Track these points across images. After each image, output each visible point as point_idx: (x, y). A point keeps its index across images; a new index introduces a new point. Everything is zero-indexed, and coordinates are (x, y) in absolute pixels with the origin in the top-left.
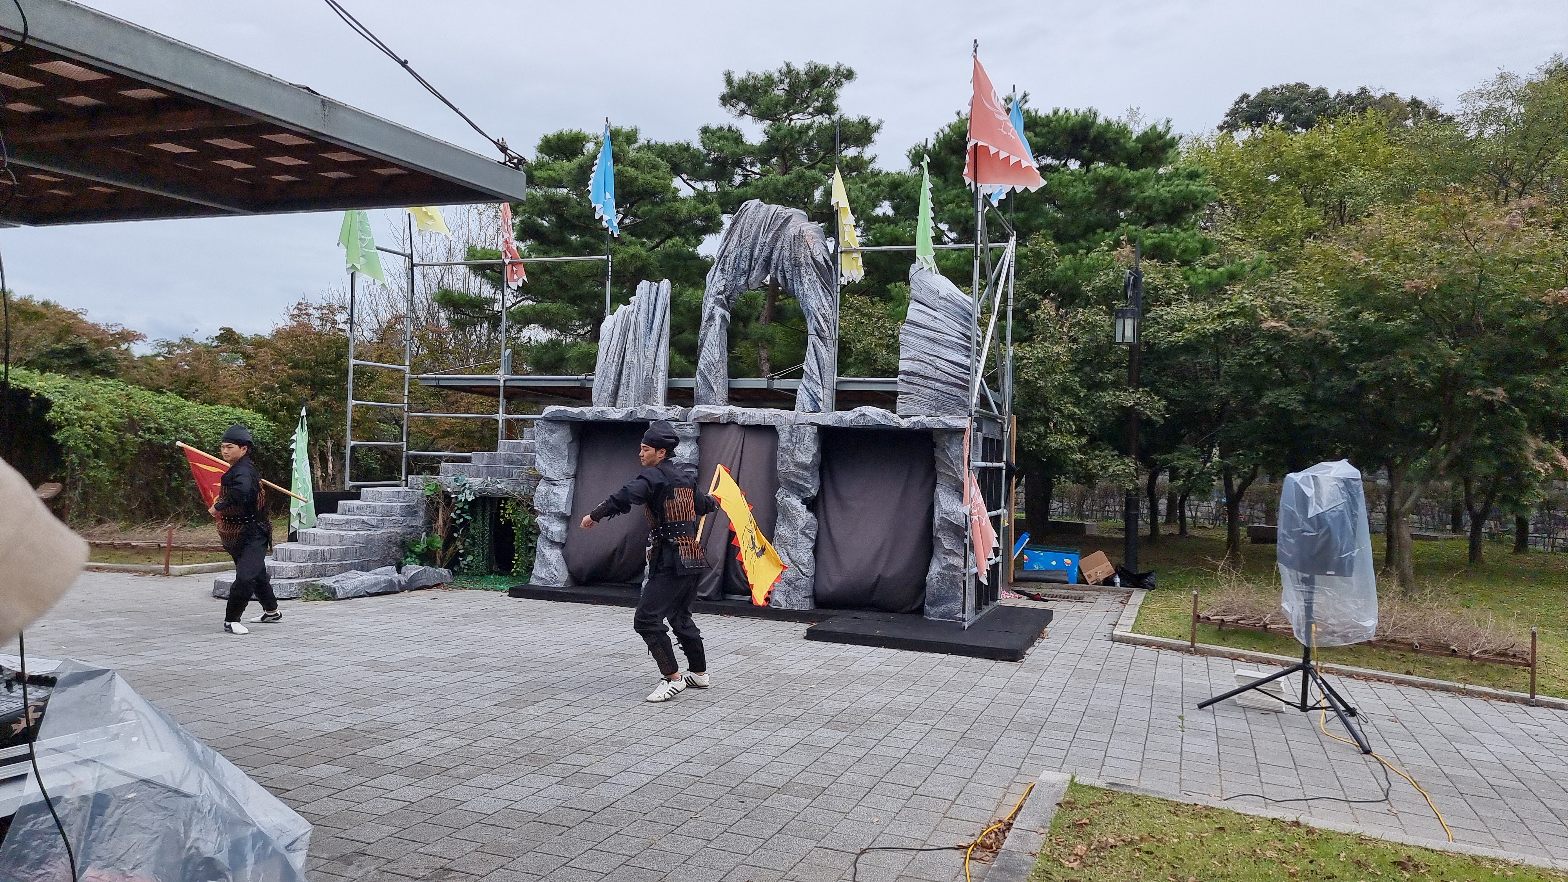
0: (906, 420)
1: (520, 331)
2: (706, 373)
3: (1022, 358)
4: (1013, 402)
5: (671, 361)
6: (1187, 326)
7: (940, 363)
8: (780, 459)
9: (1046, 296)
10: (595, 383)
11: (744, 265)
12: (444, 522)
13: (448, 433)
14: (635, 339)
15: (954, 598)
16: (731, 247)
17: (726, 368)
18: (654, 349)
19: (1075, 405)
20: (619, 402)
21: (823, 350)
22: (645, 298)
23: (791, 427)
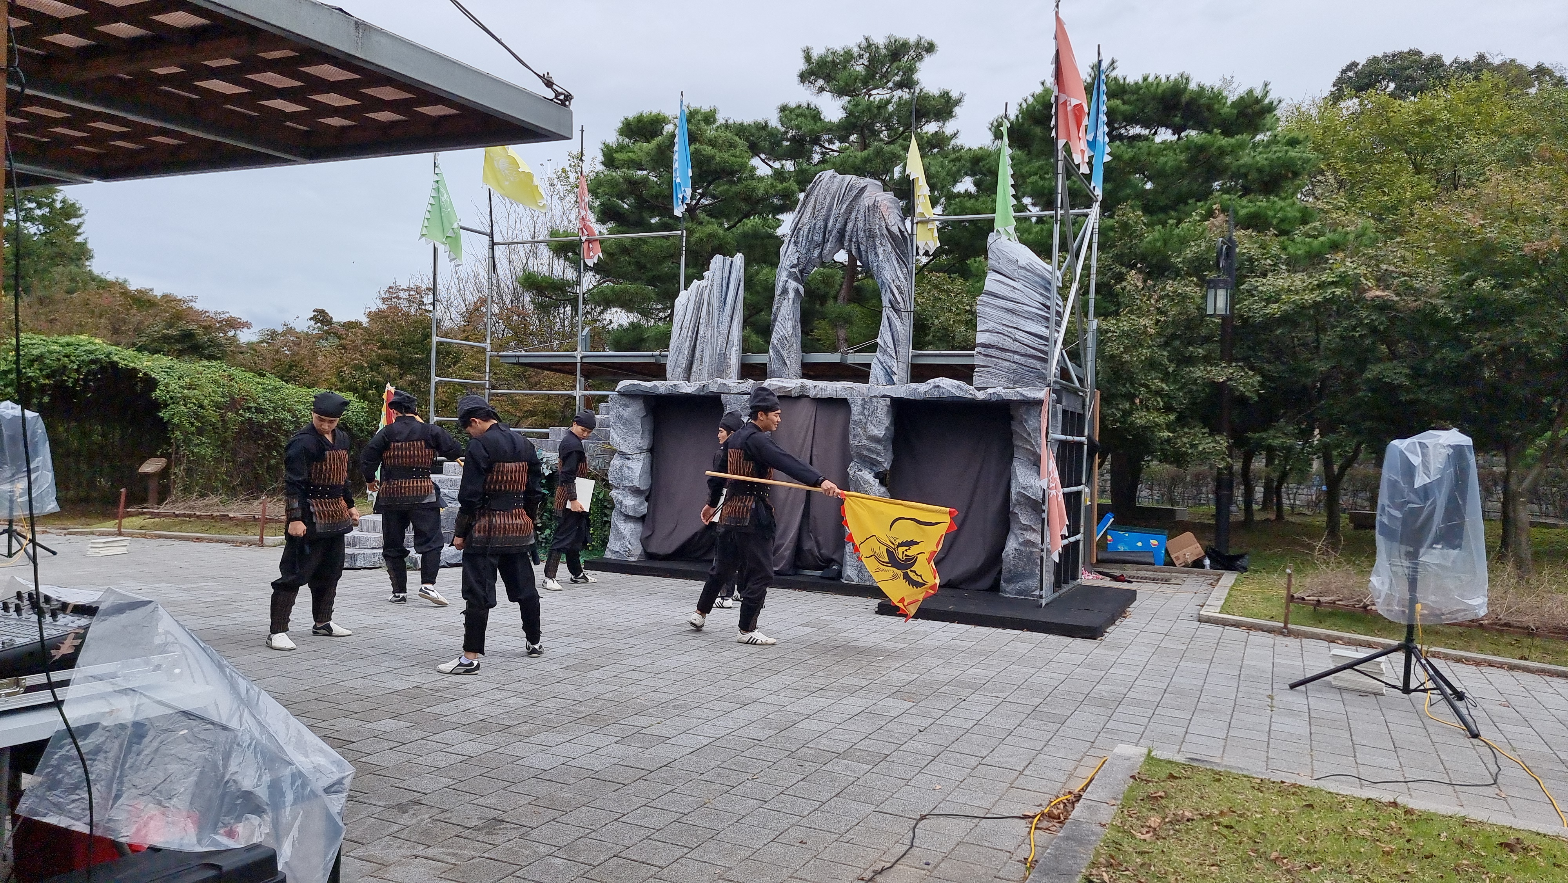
0: (982, 392)
2: (780, 348)
3: (1106, 332)
4: (1096, 376)
5: (745, 335)
6: (1284, 297)
7: (1019, 335)
8: (852, 432)
9: (1133, 267)
10: (669, 358)
11: (818, 238)
14: (709, 314)
15: (1031, 575)
16: (805, 219)
17: (799, 343)
18: (728, 323)
19: (1162, 380)
20: (693, 377)
21: (897, 323)
22: (718, 273)
23: (863, 399)
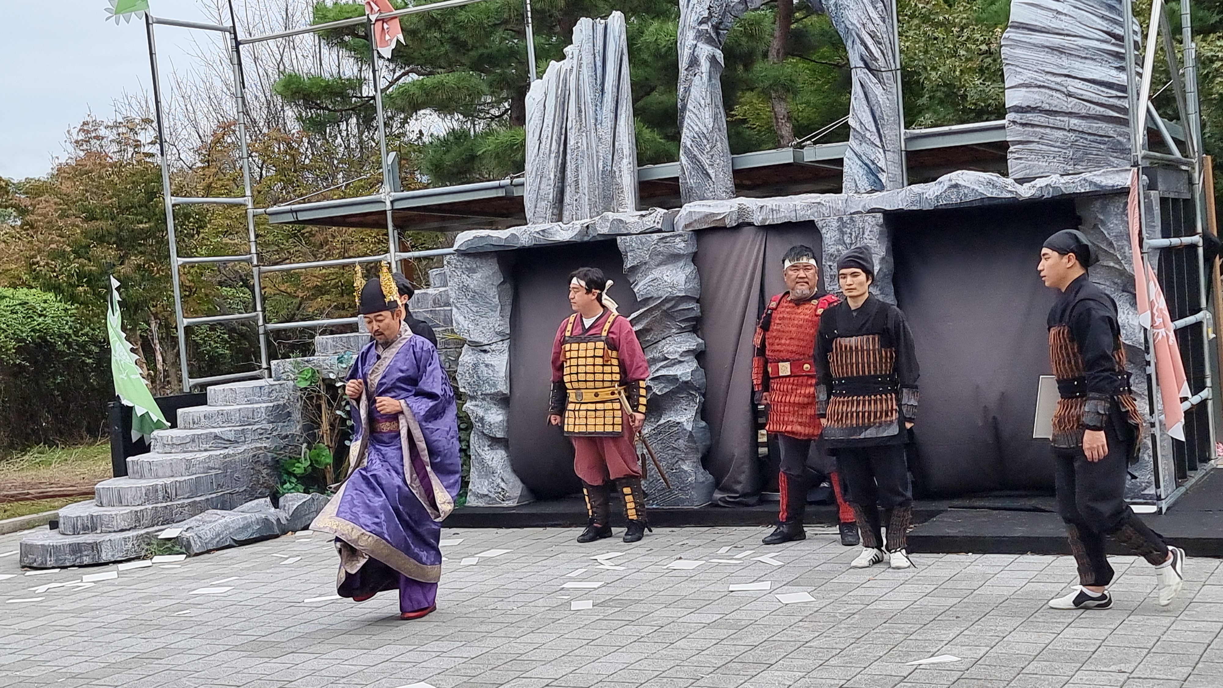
0: (1029, 184)
1: (405, 122)
2: (696, 152)
4: (1203, 134)
5: (638, 139)
7: (1074, 86)
10: (527, 187)
12: (331, 425)
13: (320, 291)
14: (580, 111)
17: (726, 140)
18: (610, 124)
20: (566, 214)
21: (877, 90)
22: (588, 46)
23: (841, 219)
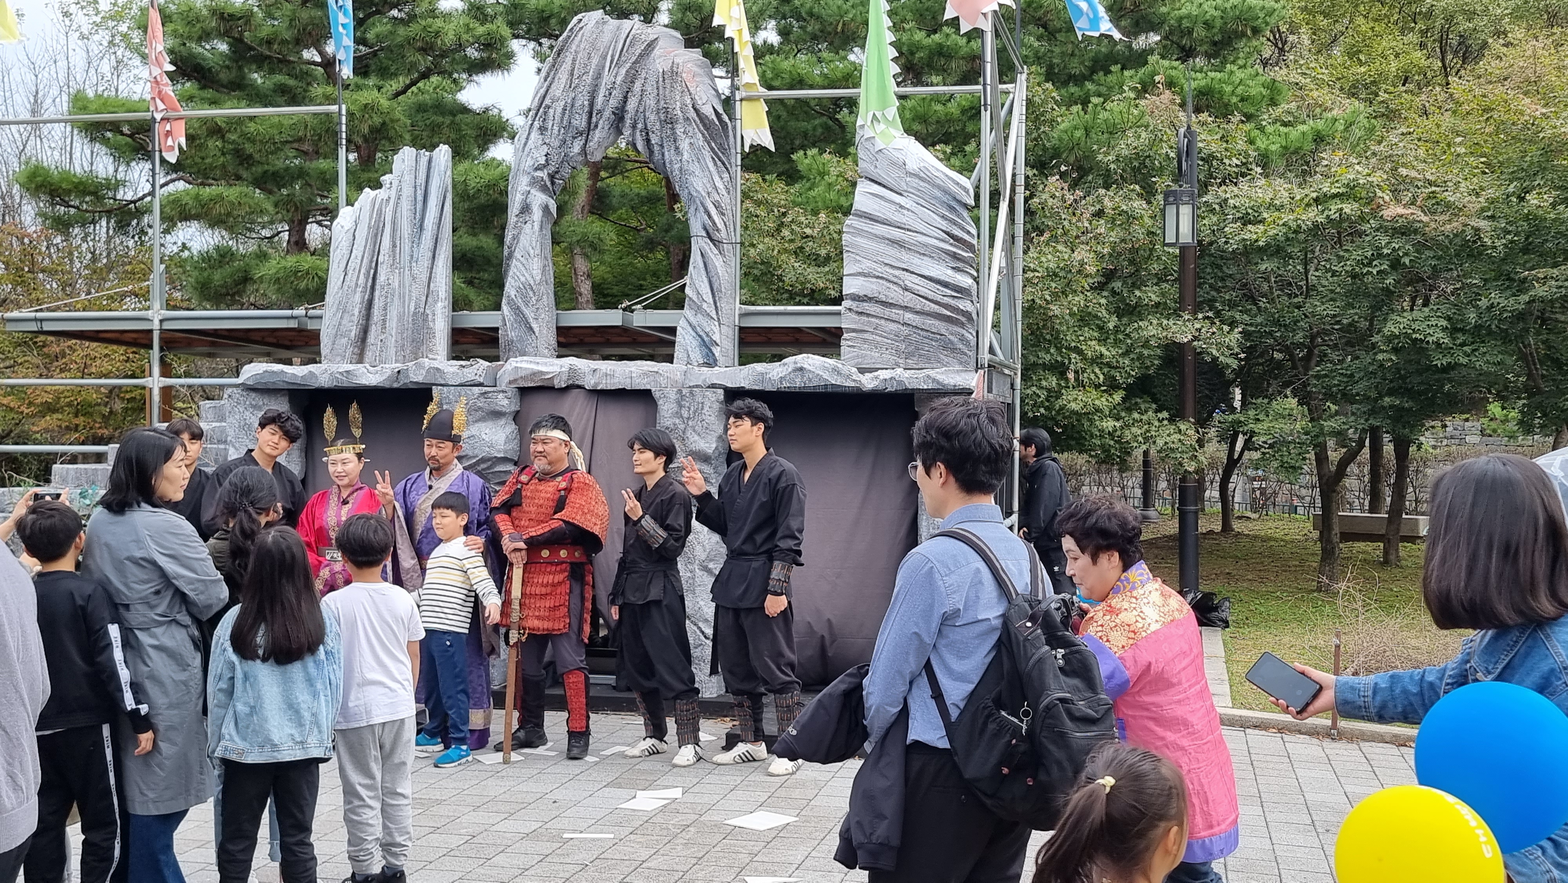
0: (869, 375)
2: (520, 303)
6: (1266, 215)
7: (909, 280)
9: (1050, 170)
10: (326, 321)
11: (580, 122)
14: (394, 246)
16: (557, 90)
17: (551, 292)
18: (427, 263)
20: (369, 355)
21: (717, 261)
22: (408, 178)
23: (680, 392)
